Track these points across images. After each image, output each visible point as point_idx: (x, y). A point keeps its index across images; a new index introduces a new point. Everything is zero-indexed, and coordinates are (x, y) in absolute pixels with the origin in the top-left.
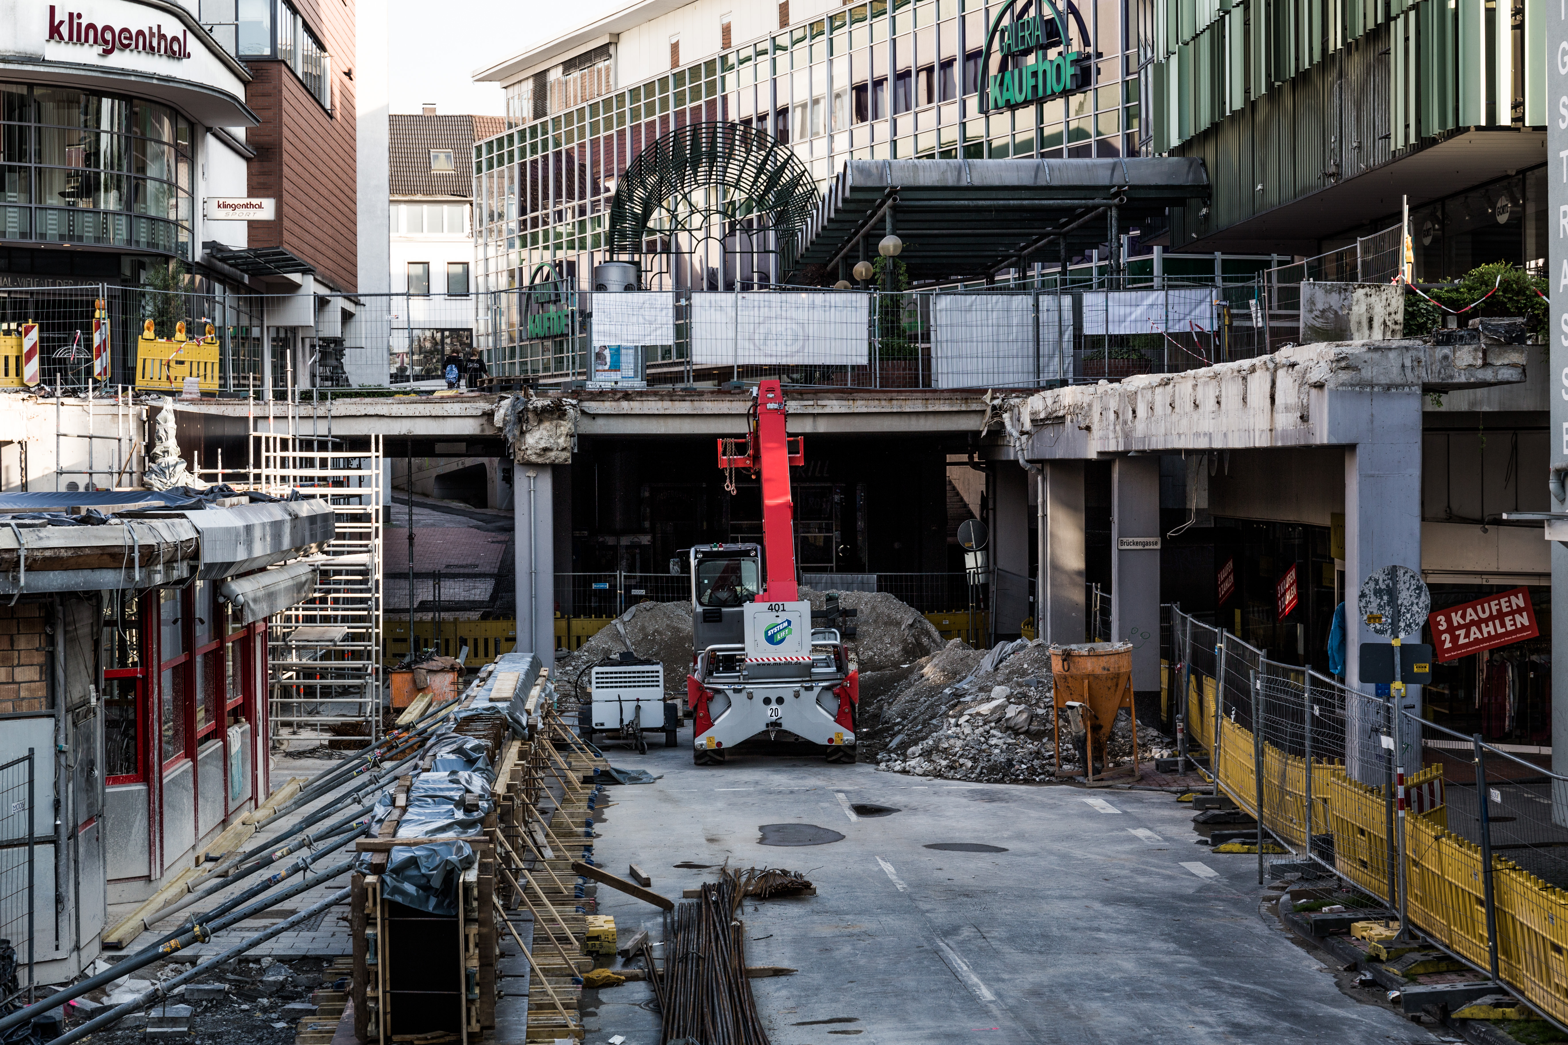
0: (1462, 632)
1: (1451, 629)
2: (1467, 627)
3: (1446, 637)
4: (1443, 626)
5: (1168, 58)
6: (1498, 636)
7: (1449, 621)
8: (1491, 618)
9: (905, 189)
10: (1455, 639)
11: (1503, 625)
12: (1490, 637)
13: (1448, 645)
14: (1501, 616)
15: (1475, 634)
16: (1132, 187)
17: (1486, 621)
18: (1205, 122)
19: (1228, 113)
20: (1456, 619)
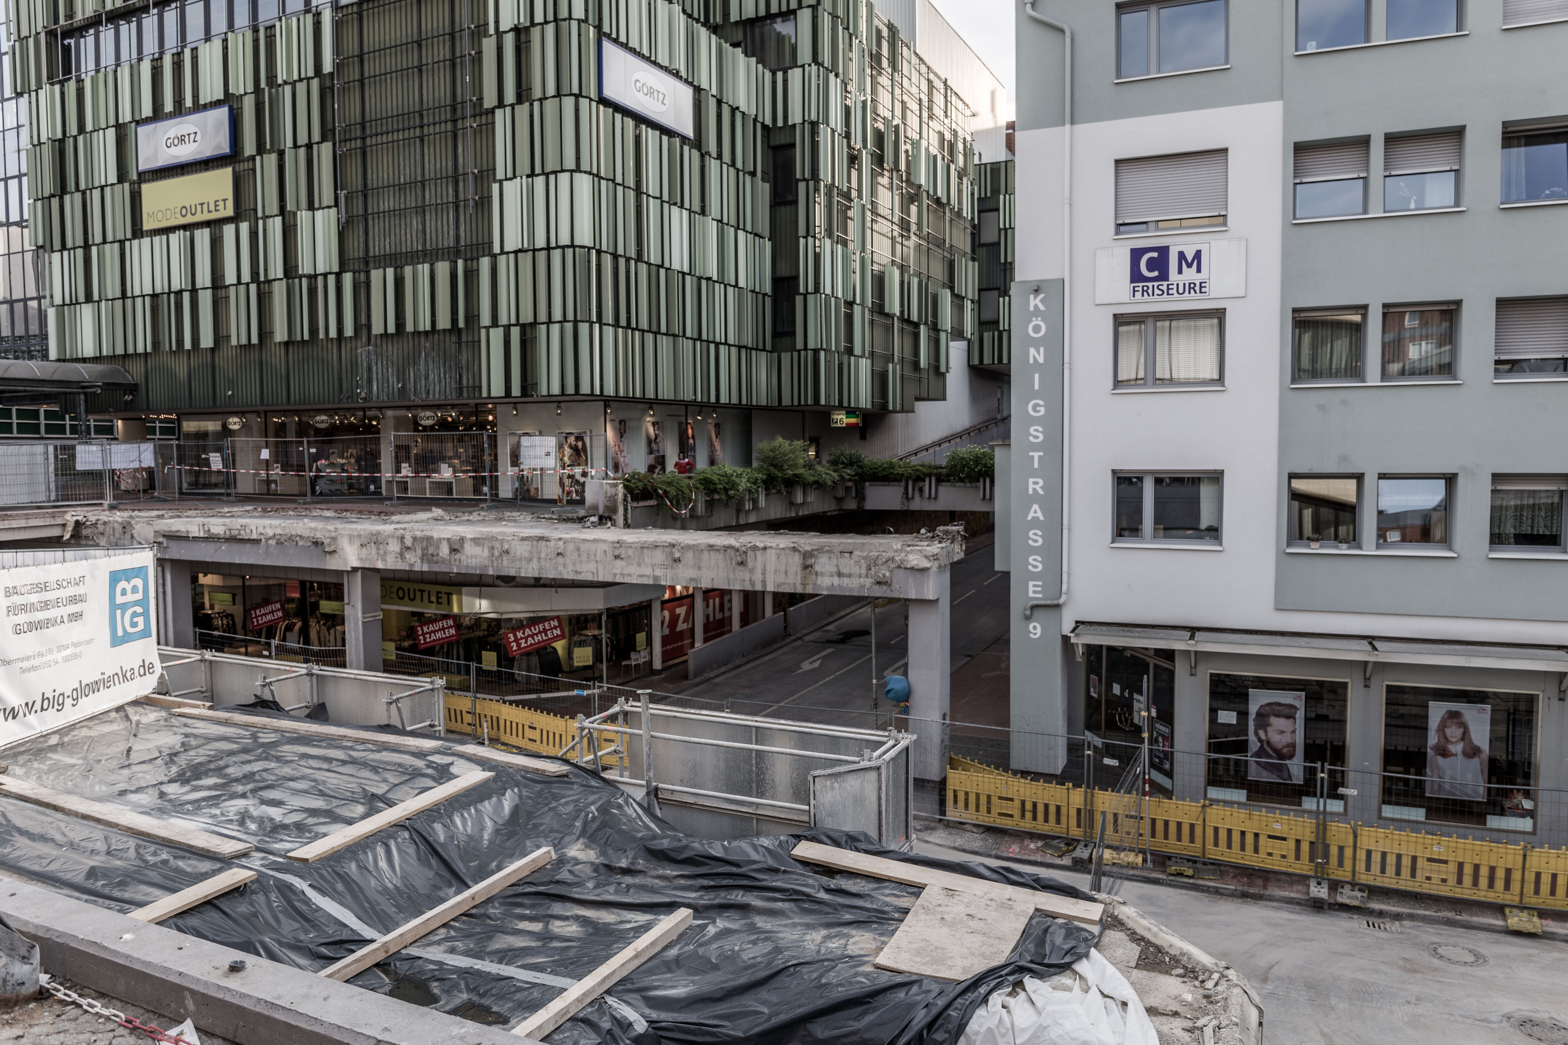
0: (523, 641)
1: (517, 640)
2: (526, 638)
3: (514, 644)
4: (512, 639)
6: (543, 641)
7: (515, 636)
8: (540, 632)
10: (519, 645)
11: (546, 635)
12: (539, 642)
13: (515, 648)
14: (545, 631)
15: (530, 641)
17: (537, 634)
18: (144, 348)
20: (519, 634)
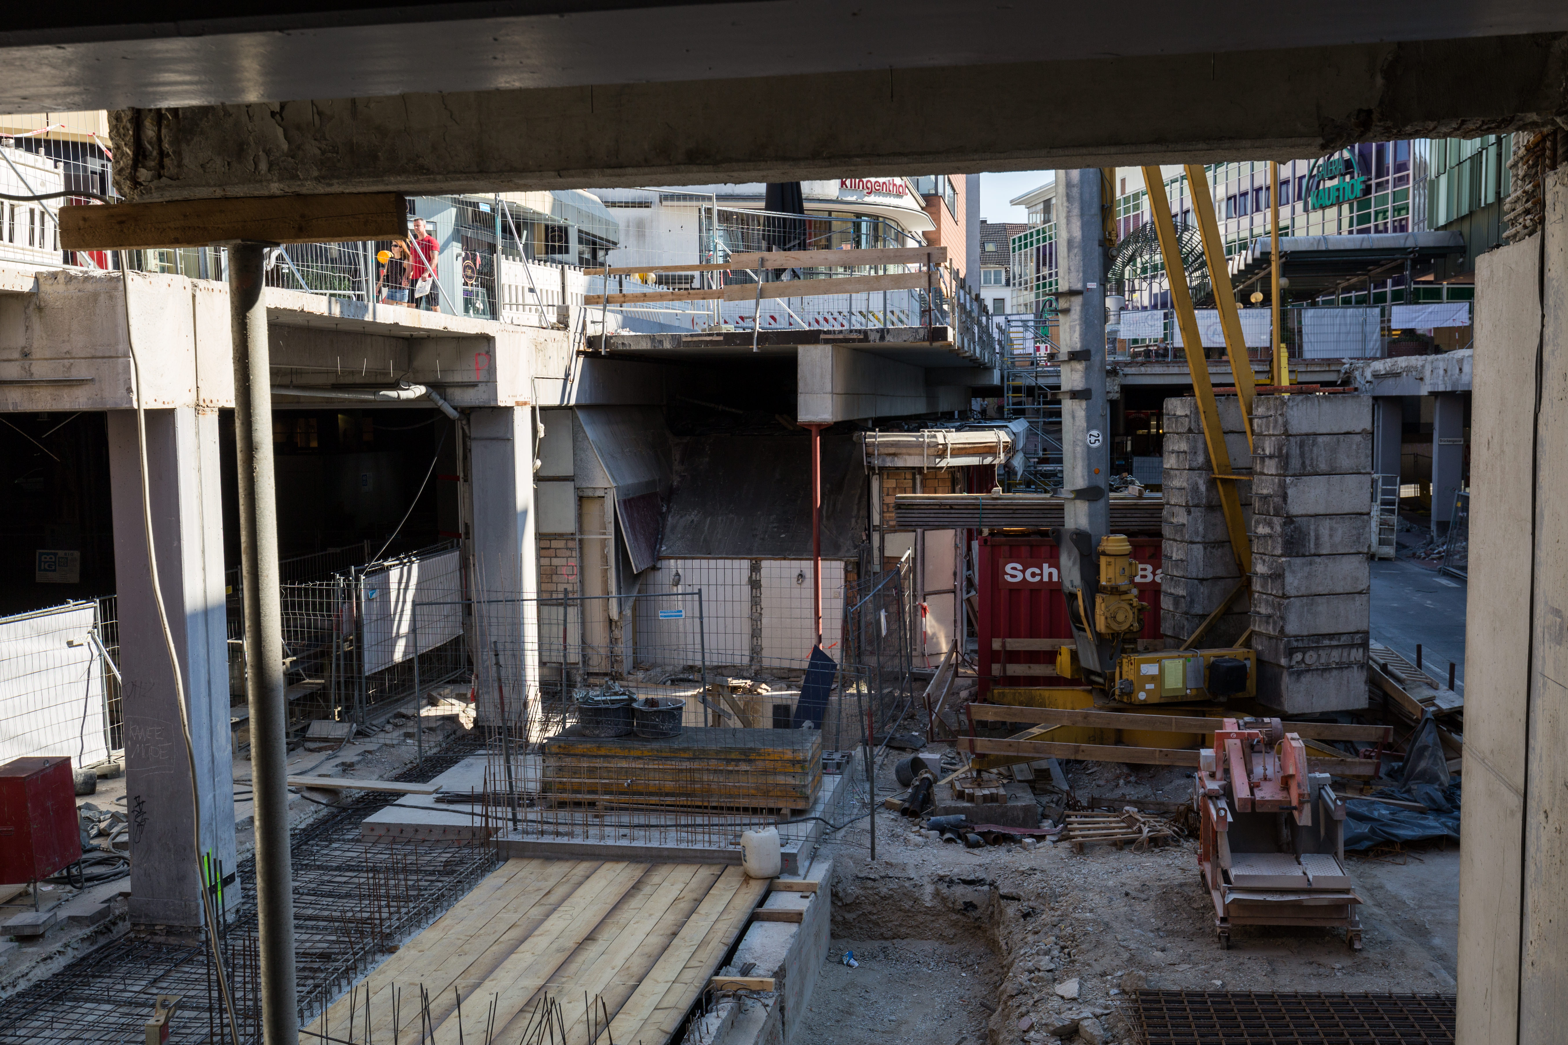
5: (1437, 177)
9: (1292, 252)
16: (1421, 248)
18: (1465, 210)
19: (1483, 205)
